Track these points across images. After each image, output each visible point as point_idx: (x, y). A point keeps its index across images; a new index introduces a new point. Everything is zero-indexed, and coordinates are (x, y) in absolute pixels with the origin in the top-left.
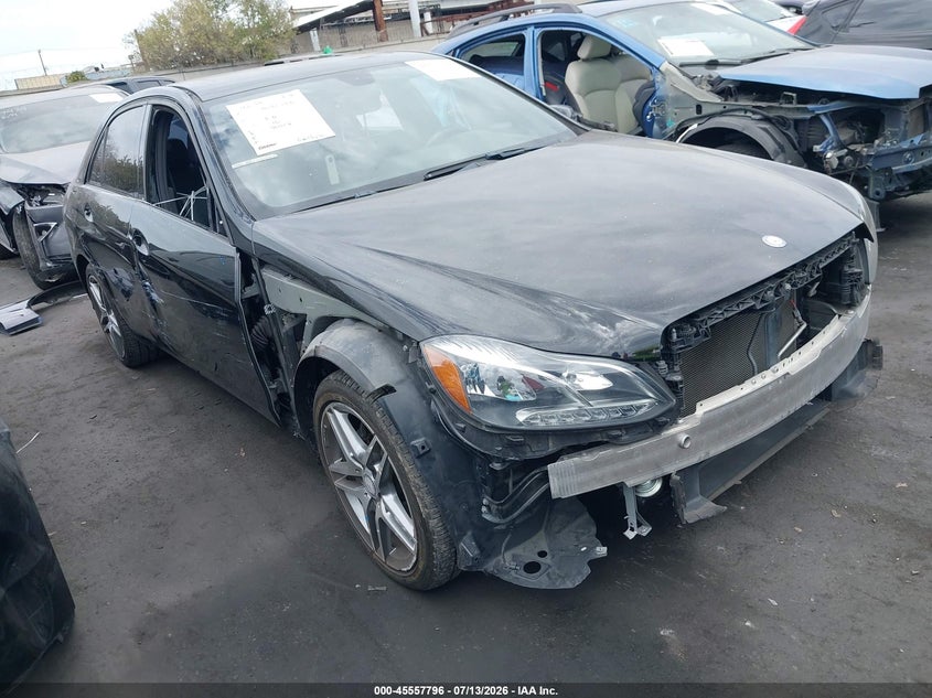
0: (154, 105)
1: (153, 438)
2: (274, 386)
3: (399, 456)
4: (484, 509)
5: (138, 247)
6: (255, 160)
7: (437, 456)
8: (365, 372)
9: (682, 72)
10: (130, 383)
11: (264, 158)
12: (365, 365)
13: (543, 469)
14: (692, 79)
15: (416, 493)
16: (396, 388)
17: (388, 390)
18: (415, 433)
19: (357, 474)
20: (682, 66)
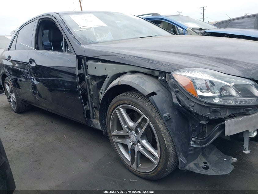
0: (39, 19)
1: (29, 133)
2: (86, 107)
3: (157, 121)
4: (192, 143)
5: (30, 64)
6: (81, 30)
7: (173, 121)
8: (144, 87)
9: (193, 31)
10: (18, 117)
11: (83, 29)
12: (143, 85)
13: (223, 123)
14: (196, 32)
15: (164, 136)
16: (157, 93)
17: (153, 94)
18: (165, 111)
19: (127, 134)
20: (193, 29)
